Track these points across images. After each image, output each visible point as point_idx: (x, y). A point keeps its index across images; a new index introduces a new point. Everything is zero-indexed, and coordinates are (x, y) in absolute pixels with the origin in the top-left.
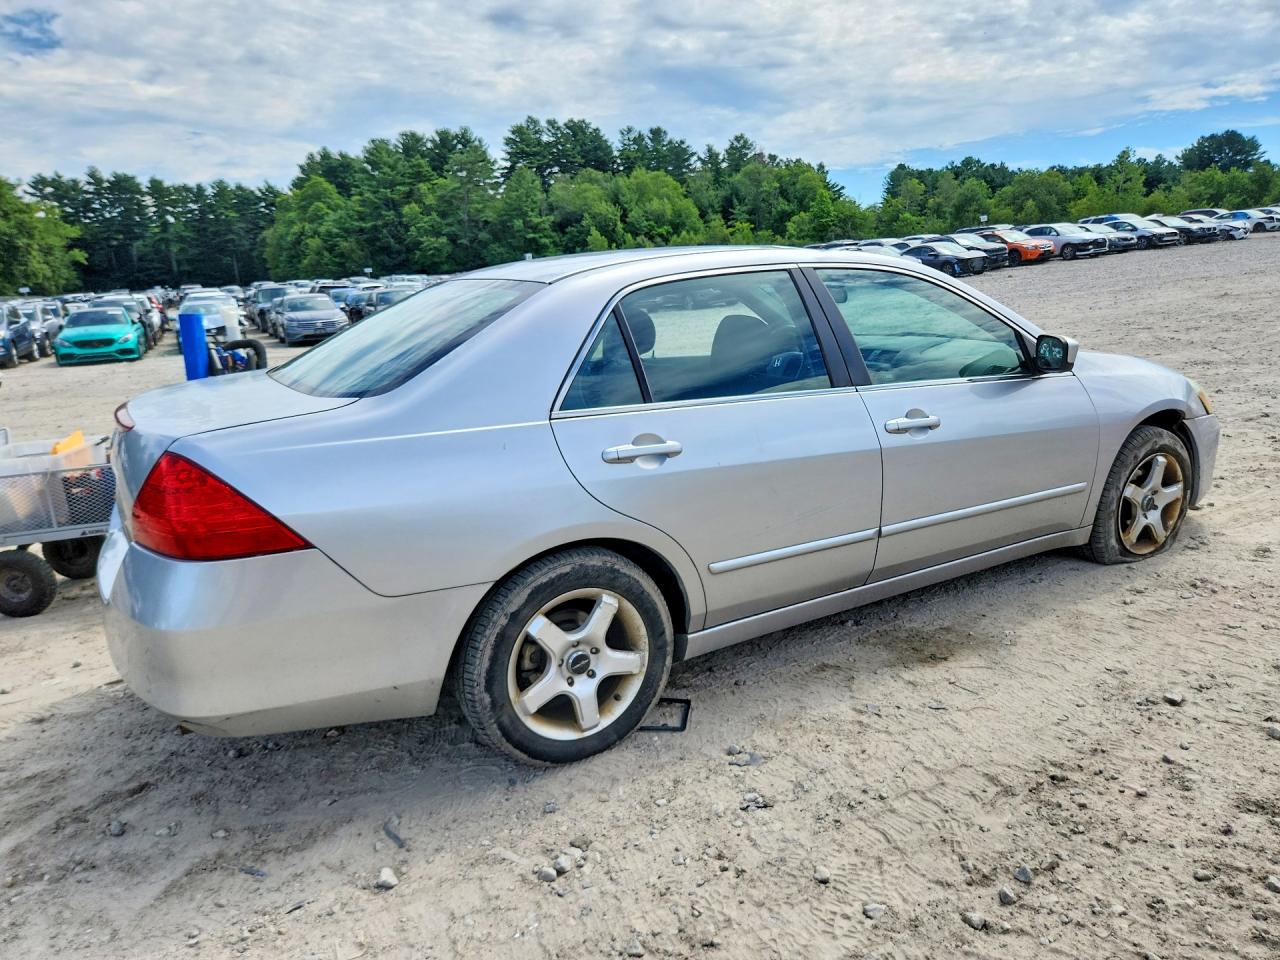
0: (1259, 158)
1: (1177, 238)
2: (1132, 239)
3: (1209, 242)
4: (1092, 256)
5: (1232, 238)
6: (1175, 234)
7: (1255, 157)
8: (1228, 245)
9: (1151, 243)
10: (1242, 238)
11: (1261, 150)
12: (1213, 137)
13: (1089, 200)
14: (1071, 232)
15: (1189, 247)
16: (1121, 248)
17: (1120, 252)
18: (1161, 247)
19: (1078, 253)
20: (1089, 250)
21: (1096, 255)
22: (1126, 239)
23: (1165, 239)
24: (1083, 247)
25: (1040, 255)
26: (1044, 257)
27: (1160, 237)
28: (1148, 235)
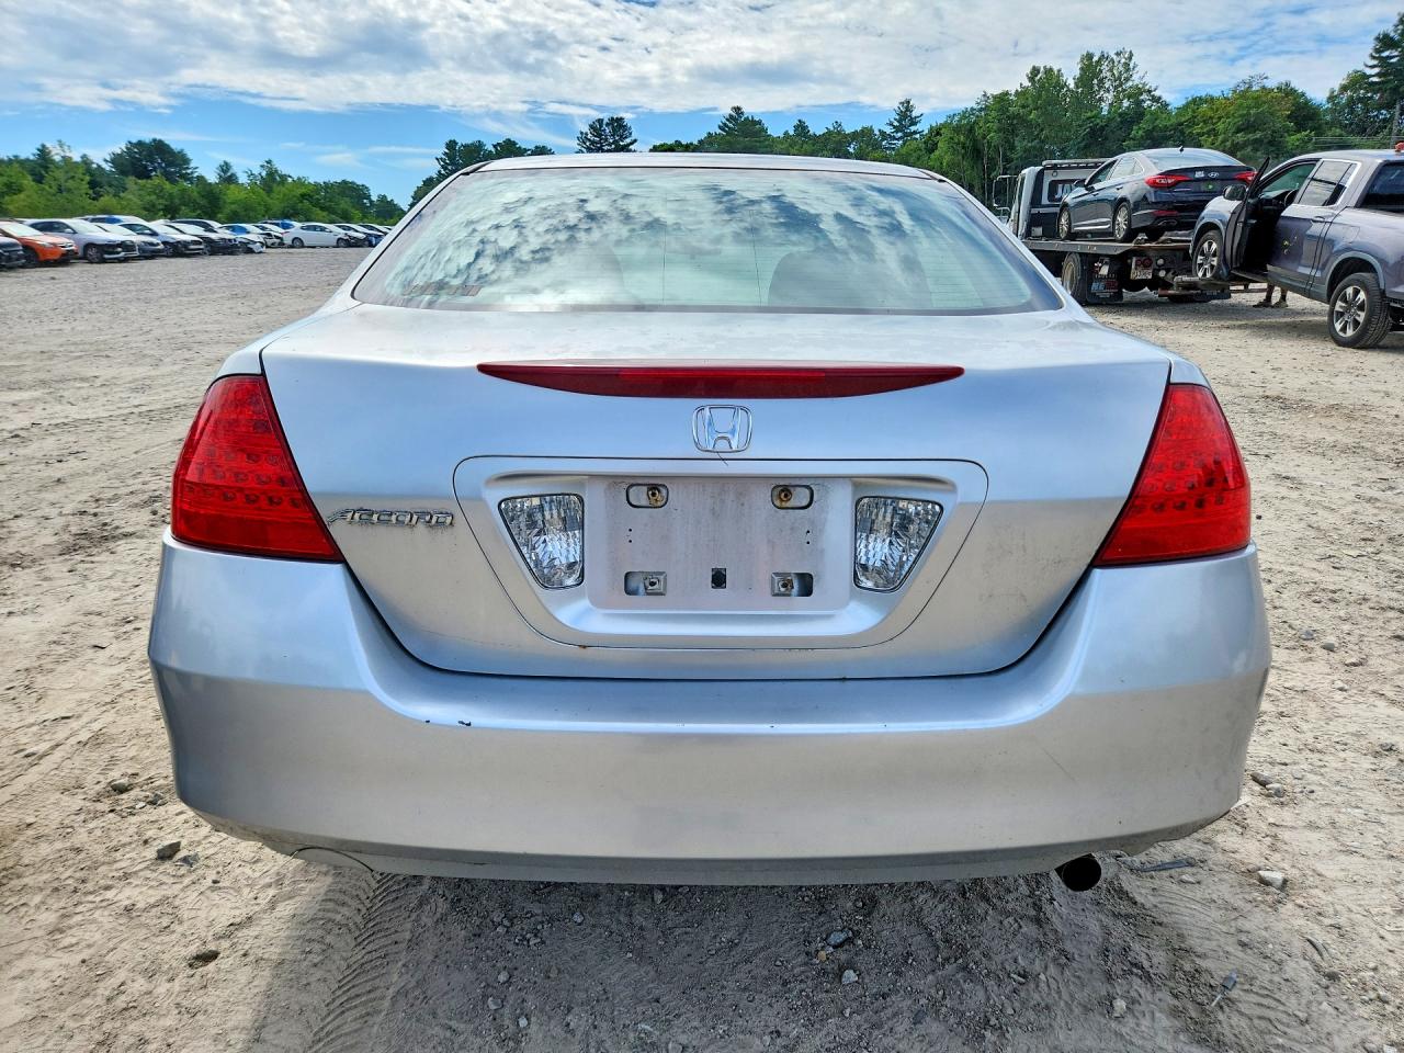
0: (192, 173)
1: (201, 247)
2: (158, 244)
3: (232, 254)
4: (120, 261)
5: (250, 251)
6: (200, 243)
7: (189, 171)
8: (248, 258)
9: (177, 250)
10: (260, 252)
11: (192, 165)
12: (140, 143)
13: (28, 196)
14: (89, 230)
15: (212, 257)
16: (149, 253)
17: (147, 258)
18: (188, 256)
19: (106, 256)
20: (118, 253)
21: (125, 260)
22: (152, 244)
23: (192, 247)
24: (111, 250)
25: (63, 255)
26: (64, 259)
27: (185, 244)
28: (172, 241)
